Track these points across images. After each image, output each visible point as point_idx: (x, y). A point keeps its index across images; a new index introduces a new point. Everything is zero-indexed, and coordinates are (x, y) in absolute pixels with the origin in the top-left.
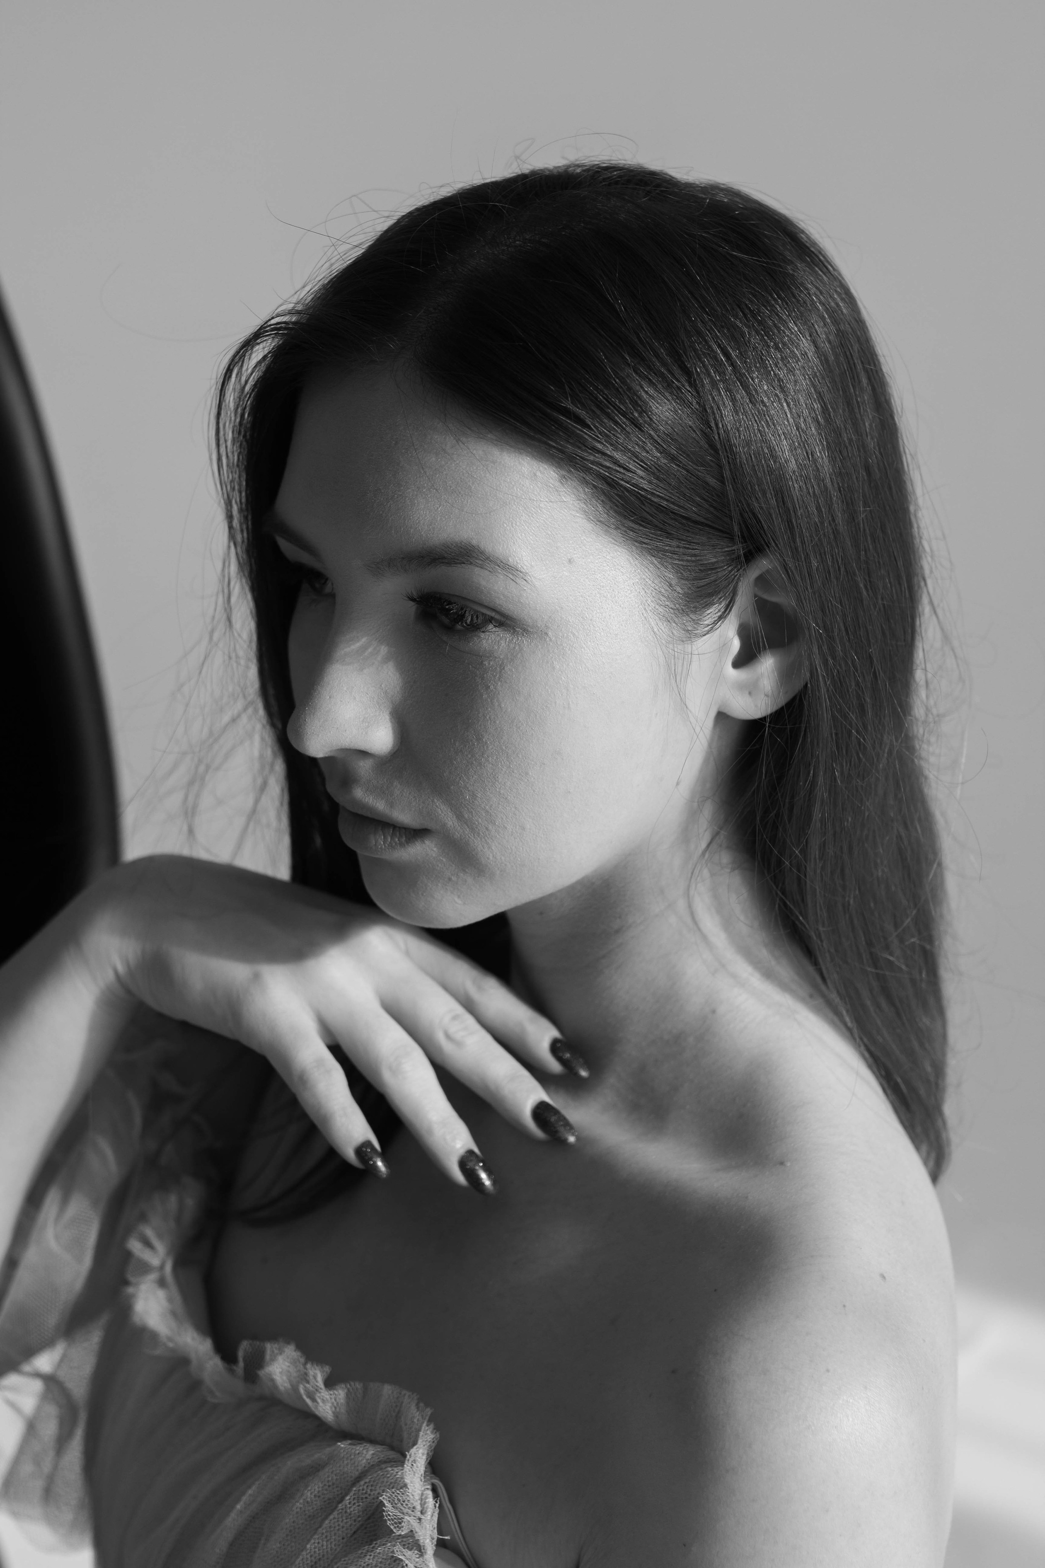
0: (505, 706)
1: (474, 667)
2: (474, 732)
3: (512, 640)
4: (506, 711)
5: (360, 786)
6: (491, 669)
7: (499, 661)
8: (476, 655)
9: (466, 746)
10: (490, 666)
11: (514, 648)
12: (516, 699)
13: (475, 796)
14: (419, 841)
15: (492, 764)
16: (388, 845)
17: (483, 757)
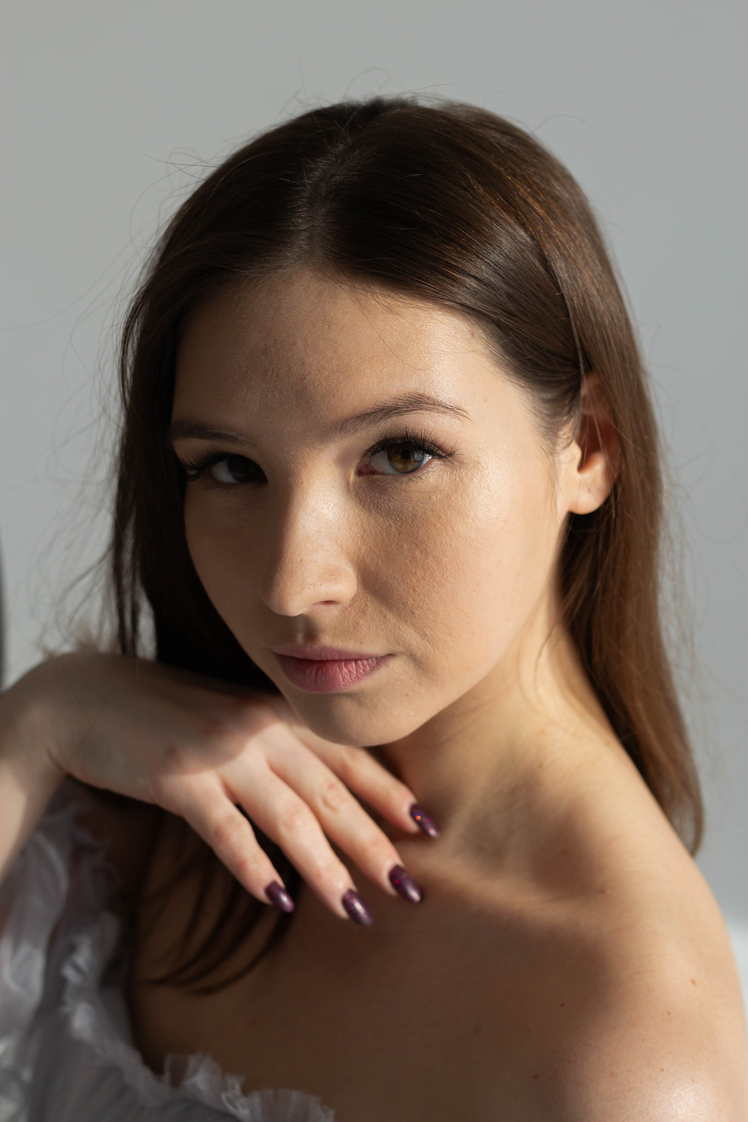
0: (457, 529)
1: (423, 503)
2: (433, 558)
3: (453, 473)
4: (459, 533)
5: (327, 634)
6: (438, 501)
7: (444, 494)
8: (423, 493)
9: (426, 573)
10: (438, 499)
11: (455, 479)
12: (466, 522)
13: (436, 615)
14: (383, 666)
15: (452, 583)
16: (355, 678)
17: (443, 578)
